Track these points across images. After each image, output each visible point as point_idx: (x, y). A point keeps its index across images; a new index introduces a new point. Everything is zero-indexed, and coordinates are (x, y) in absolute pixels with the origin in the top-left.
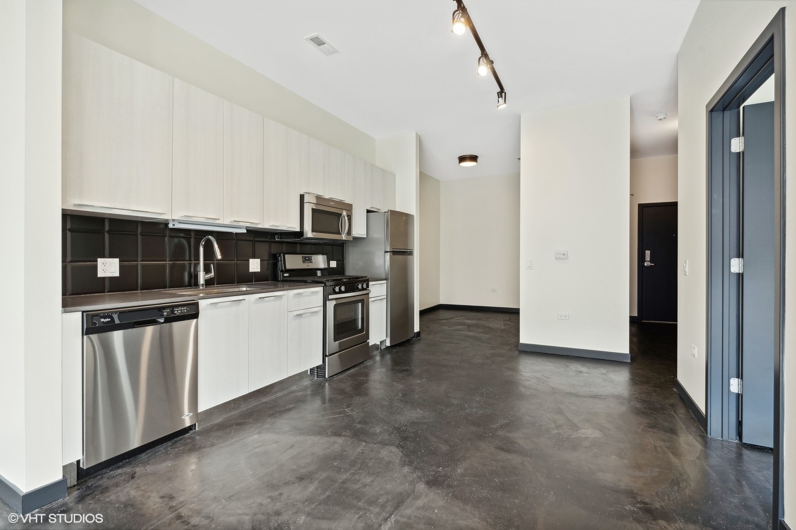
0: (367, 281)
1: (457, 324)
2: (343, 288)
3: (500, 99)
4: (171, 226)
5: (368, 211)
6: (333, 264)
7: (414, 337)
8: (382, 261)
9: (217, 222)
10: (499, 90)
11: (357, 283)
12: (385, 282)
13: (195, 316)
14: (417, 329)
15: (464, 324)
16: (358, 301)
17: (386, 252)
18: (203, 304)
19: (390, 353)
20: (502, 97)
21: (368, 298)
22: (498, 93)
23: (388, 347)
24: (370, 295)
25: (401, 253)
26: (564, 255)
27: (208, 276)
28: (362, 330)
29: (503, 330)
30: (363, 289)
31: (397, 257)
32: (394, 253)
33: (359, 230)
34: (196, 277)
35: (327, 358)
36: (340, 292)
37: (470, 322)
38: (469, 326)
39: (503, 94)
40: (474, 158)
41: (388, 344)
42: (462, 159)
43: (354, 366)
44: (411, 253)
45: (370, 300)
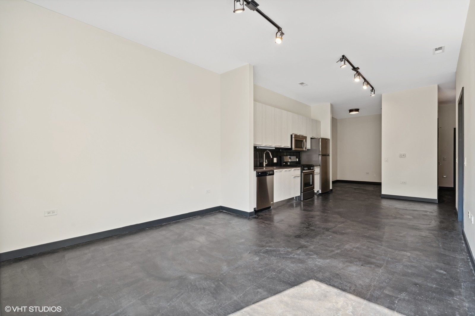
0: (313, 166)
1: (348, 188)
2: (307, 169)
3: (372, 92)
4: (257, 148)
5: (311, 138)
6: (297, 160)
7: (330, 191)
8: (317, 159)
9: (272, 146)
10: (372, 89)
11: (310, 167)
12: (319, 167)
13: (273, 174)
14: (331, 188)
15: (352, 188)
16: (311, 174)
17: (319, 155)
18: (275, 171)
19: (322, 196)
20: (373, 91)
21: (314, 173)
22: (371, 90)
23: (320, 193)
24: (315, 172)
25: (325, 155)
26: (404, 155)
27: (266, 164)
28: (312, 185)
29: (373, 191)
30: (313, 169)
31: (324, 157)
32: (323, 155)
33: (308, 146)
34: (263, 163)
35: (302, 193)
36: (306, 170)
37: (355, 187)
38: (355, 189)
39: (374, 90)
40: (357, 110)
41: (320, 192)
42: (351, 111)
43: (310, 198)
44: (329, 155)
45: (315, 174)
